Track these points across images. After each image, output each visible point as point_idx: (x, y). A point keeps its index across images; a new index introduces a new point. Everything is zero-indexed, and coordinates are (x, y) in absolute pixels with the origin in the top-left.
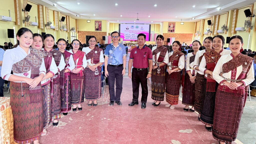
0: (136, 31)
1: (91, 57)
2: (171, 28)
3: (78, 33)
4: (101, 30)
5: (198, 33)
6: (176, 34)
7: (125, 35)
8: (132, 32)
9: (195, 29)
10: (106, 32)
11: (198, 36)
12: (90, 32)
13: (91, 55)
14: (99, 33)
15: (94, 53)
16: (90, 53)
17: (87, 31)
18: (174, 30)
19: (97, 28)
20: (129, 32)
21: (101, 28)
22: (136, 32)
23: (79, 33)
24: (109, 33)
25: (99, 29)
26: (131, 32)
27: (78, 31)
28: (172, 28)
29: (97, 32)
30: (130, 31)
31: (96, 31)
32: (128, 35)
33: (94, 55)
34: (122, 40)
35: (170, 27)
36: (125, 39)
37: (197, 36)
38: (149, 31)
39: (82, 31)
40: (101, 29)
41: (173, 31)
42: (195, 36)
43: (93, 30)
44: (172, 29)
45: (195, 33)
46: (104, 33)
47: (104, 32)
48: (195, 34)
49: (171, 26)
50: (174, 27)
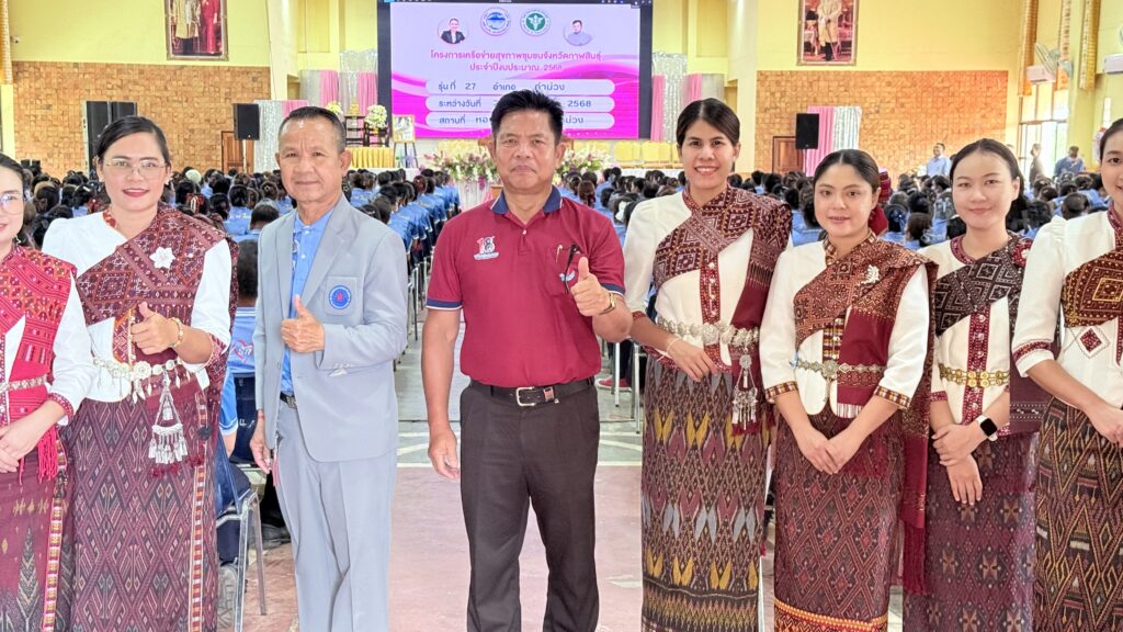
0: (526, 56)
1: (116, 307)
2: (822, 23)
3: (16, 79)
4: (218, 54)
5: (1051, 62)
6: (867, 74)
7: (431, 88)
8: (495, 67)
9: (1025, 30)
10: (268, 70)
11: (1055, 88)
12: (120, 69)
13: (112, 286)
14: (206, 74)
15: (145, 269)
16: (107, 263)
17: (94, 65)
18: (846, 47)
19: (182, 33)
20: (471, 61)
21: (218, 31)
22: (532, 62)
23: (25, 84)
24: (289, 77)
25: (204, 46)
26: (481, 62)
27: (15, 64)
28: (833, 26)
29: (182, 67)
30: (473, 55)
31: (179, 62)
32: (460, 89)
33: (142, 281)
34: (409, 135)
35: (812, 16)
36: (433, 122)
37: (1046, 88)
38: (637, 51)
39: (54, 64)
40: (218, 38)
41: (841, 49)
42: (1025, 90)
43: (153, 51)
44: (828, 34)
45: (1031, 63)
46: (247, 80)
47: (246, 71)
48: (1031, 77)
49: (820, 12)
50: (846, 18)
